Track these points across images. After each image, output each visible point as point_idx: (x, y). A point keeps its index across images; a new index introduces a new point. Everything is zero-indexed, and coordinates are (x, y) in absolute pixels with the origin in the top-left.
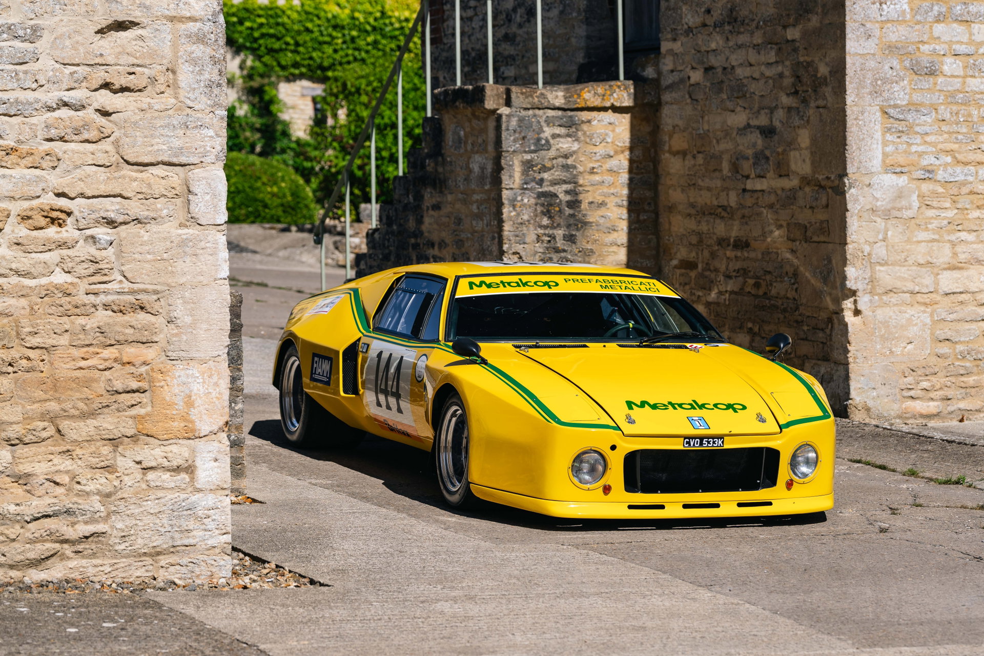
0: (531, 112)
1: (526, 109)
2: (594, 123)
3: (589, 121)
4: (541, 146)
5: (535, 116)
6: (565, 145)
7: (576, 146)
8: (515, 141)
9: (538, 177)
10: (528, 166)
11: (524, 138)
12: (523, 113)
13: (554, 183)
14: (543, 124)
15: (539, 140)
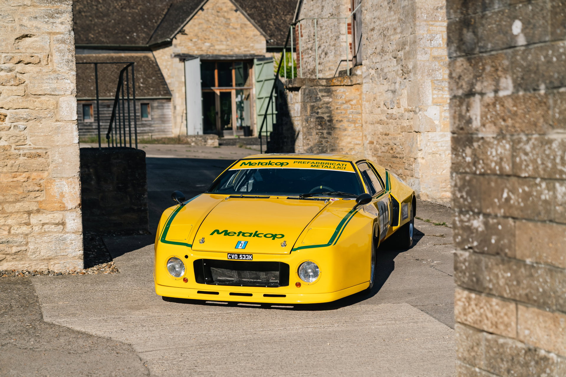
0: (313, 88)
1: (311, 86)
2: (338, 91)
3: (336, 91)
4: (317, 100)
5: (315, 89)
6: (327, 99)
7: (331, 100)
8: (307, 98)
9: (317, 111)
10: (313, 107)
11: (311, 97)
12: (311, 88)
13: (323, 113)
14: (318, 92)
15: (316, 98)
